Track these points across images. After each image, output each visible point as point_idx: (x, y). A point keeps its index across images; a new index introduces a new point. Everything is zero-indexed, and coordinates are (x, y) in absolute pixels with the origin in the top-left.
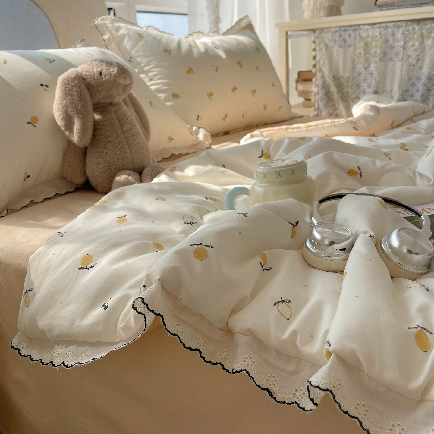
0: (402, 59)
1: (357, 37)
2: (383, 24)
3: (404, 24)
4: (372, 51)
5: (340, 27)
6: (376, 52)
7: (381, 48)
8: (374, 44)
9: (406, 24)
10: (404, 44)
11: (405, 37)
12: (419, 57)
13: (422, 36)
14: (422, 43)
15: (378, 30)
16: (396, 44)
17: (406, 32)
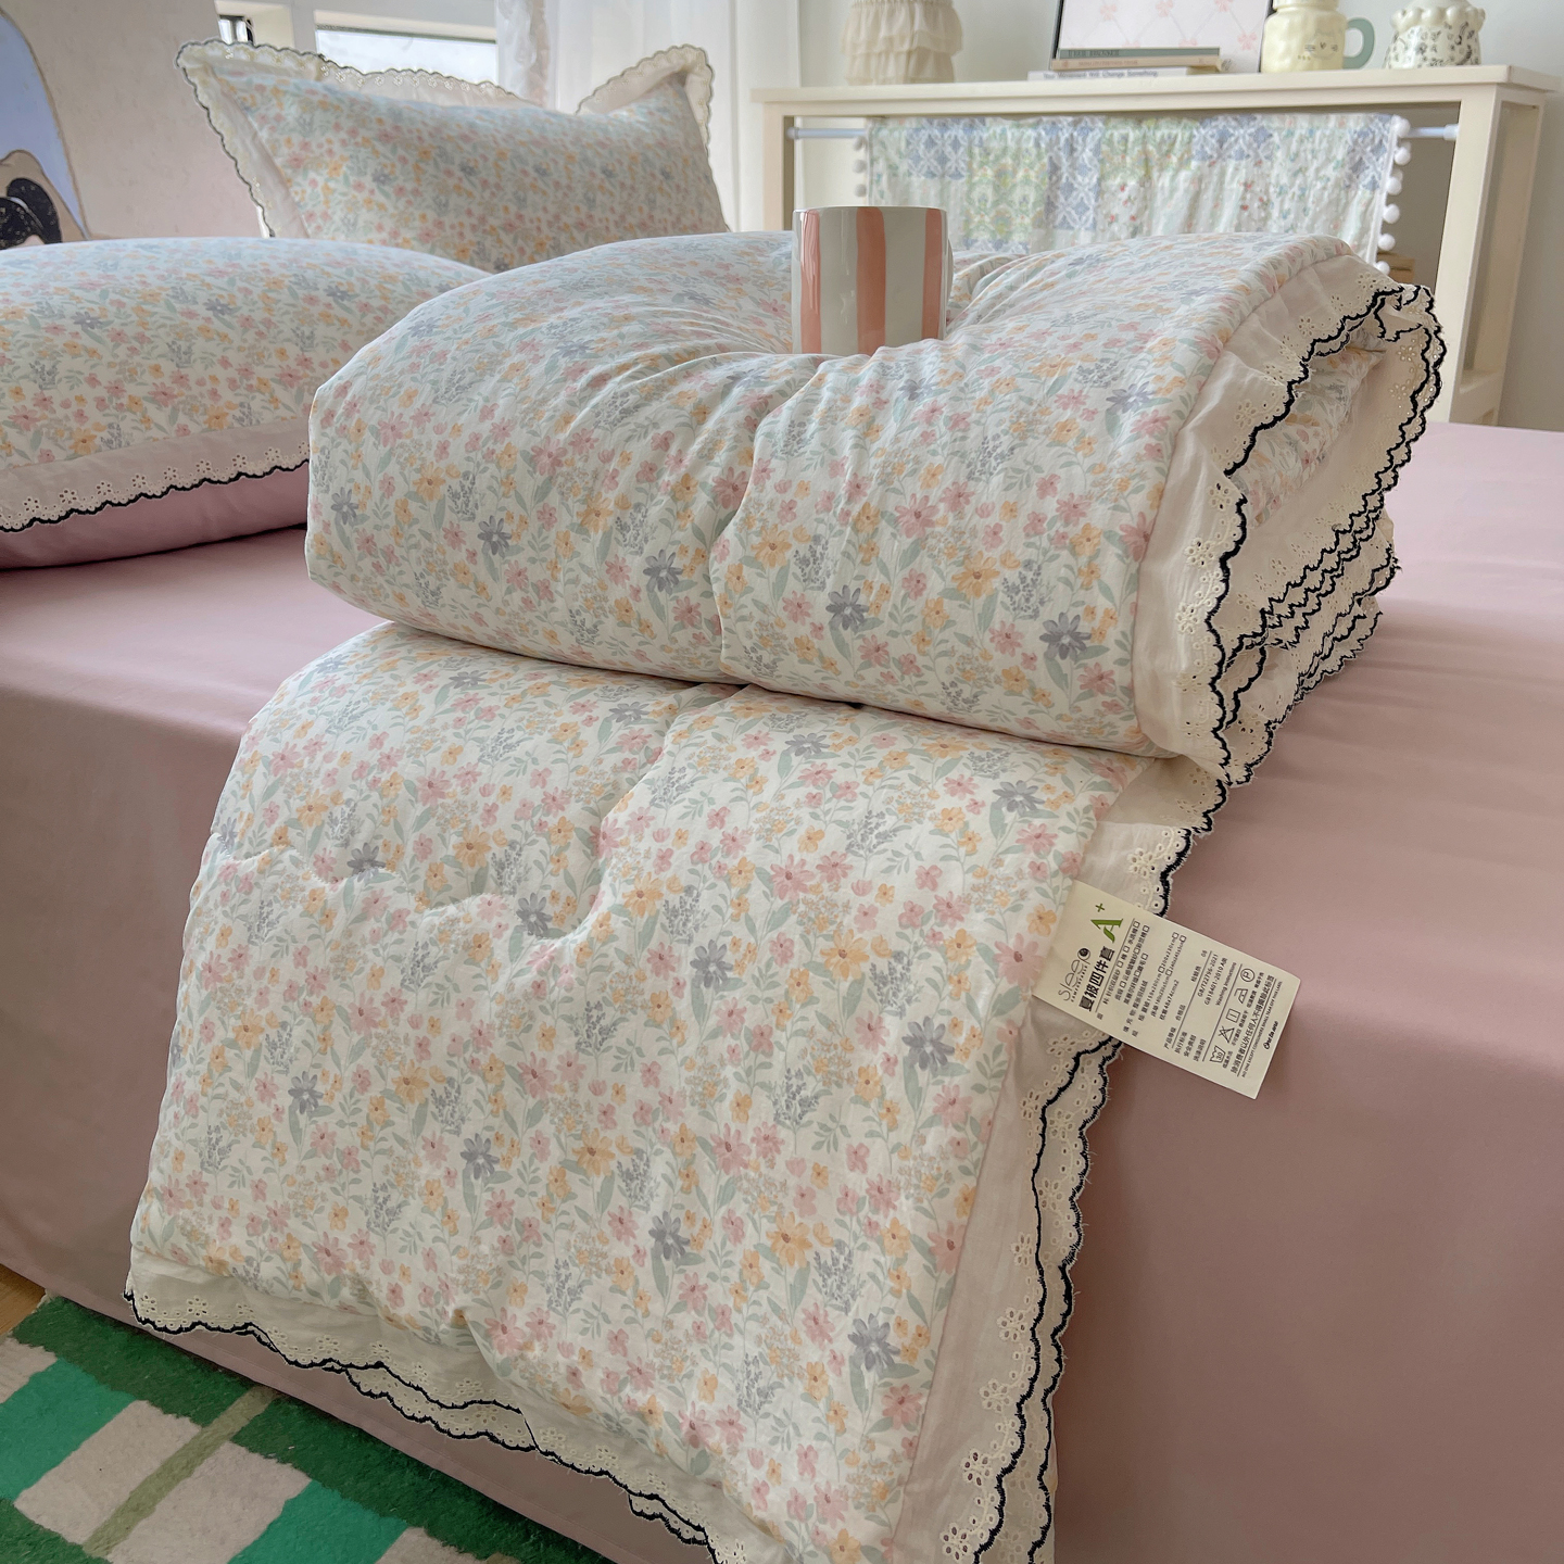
0: (1095, 225)
1: (977, 151)
2: (1045, 119)
3: (1100, 125)
4: (1017, 196)
5: (930, 117)
6: (1025, 199)
7: (1037, 187)
8: (1021, 174)
9: (1105, 123)
10: (1100, 181)
11: (1102, 161)
12: (1138, 222)
13: (1146, 161)
14: (1146, 181)
15: (1031, 133)
16: (1080, 178)
17: (1104, 148)
